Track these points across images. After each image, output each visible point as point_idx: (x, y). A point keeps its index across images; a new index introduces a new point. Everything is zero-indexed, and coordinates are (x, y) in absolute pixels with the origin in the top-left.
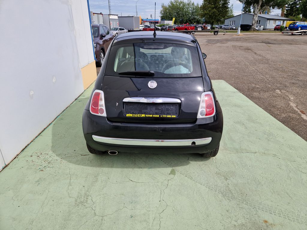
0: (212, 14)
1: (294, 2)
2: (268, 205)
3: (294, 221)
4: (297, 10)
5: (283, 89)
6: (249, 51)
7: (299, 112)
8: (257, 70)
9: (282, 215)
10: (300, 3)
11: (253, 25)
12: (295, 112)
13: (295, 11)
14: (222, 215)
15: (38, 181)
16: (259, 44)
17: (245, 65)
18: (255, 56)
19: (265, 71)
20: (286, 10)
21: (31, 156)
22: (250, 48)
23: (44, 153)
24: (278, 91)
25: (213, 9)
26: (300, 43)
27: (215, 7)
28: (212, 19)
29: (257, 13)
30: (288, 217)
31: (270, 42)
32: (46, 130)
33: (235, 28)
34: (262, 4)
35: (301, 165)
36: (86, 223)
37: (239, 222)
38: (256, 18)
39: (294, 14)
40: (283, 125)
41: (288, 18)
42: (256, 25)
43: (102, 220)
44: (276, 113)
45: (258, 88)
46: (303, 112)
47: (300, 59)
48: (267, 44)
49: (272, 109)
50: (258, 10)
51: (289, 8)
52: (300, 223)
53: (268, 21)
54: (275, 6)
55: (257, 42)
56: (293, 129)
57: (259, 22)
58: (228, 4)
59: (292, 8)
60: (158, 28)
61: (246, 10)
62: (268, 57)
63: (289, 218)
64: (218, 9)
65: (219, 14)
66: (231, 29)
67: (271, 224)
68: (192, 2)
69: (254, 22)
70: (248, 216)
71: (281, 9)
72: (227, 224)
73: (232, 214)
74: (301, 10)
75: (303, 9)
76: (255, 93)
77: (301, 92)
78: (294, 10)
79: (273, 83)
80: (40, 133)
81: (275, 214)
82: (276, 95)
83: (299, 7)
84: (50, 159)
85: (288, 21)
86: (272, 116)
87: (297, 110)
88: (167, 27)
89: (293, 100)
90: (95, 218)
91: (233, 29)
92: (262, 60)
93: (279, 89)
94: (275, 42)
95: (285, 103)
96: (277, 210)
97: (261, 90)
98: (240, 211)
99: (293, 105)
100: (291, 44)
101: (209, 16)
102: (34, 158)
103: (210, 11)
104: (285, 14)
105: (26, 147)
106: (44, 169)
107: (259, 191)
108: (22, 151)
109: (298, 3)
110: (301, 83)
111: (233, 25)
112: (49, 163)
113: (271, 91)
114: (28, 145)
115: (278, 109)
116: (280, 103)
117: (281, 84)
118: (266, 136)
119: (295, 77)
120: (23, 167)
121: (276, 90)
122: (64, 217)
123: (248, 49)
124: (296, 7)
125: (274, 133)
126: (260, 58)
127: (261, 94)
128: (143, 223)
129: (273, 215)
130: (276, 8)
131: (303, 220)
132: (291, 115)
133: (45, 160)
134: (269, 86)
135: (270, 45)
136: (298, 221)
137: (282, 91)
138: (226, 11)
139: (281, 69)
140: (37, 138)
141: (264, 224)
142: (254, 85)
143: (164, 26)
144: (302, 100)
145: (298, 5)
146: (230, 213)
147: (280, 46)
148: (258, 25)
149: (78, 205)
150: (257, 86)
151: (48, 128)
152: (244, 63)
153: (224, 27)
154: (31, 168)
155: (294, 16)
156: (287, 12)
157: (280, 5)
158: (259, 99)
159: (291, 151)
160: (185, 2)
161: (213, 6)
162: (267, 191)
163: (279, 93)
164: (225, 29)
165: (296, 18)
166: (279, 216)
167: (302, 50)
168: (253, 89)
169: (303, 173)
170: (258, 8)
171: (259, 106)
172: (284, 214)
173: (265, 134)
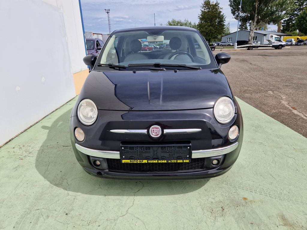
0: (208, 31)
1: (290, 18)
2: (249, 185)
3: (276, 198)
4: (294, 25)
5: (276, 90)
6: (245, 62)
7: (290, 108)
8: (251, 76)
9: (263, 193)
10: (295, 18)
11: (249, 40)
12: (286, 108)
13: (292, 26)
14: (200, 194)
15: (16, 168)
16: (255, 56)
17: (239, 73)
18: (250, 65)
19: (259, 77)
20: (283, 26)
21: (14, 148)
22: (246, 60)
23: (27, 145)
24: (271, 92)
25: (209, 27)
26: (297, 55)
27: (212, 25)
28: (209, 36)
29: (253, 29)
30: (269, 195)
31: (267, 55)
32: (32, 127)
33: (232, 44)
34: (257, 20)
35: (287, 151)
36: (57, 202)
37: (217, 199)
38: (253, 35)
39: (290, 30)
40: (273, 119)
41: (285, 34)
42: (253, 40)
43: (74, 199)
44: (266, 109)
45: (250, 90)
46: (294, 108)
47: (295, 67)
48: (264, 56)
49: (263, 107)
50: (254, 26)
51: (285, 24)
52: (281, 200)
53: (265, 37)
54: (270, 22)
55: (253, 55)
56: (282, 122)
57: (255, 38)
58: (224, 21)
59: (288, 24)
60: (157, 47)
61: (243, 27)
62: (263, 66)
63: (271, 196)
64: (214, 26)
65: (216, 31)
66: (228, 46)
67: (250, 201)
68: (189, 22)
69: (250, 38)
70: (227, 195)
71: (277, 24)
72: (204, 201)
73: (210, 193)
74: (298, 26)
75: (299, 24)
76: (247, 95)
77: (294, 92)
78: (290, 26)
79: (266, 86)
80: (26, 130)
81: (256, 192)
82: (268, 95)
83: (295, 22)
84: (31, 150)
85: (285, 37)
86: (262, 112)
87: (288, 106)
88: (165, 45)
89: (285, 99)
90: (67, 198)
91: (230, 46)
92: (257, 69)
93: (272, 91)
94: (271, 55)
95: (276, 101)
96: (259, 189)
97: (254, 91)
98: (219, 190)
99: (285, 103)
100: (288, 56)
101: (205, 34)
102: (16, 150)
103: (206, 29)
104: (281, 30)
105: (10, 141)
106: (24, 158)
107: (241, 173)
108: (6, 144)
109: (294, 19)
110: (294, 86)
111: (230, 42)
112: (30, 153)
113: (263, 92)
114: (13, 139)
115: (269, 106)
116: (272, 102)
117: (274, 86)
118: (254, 128)
119: (289, 81)
120: (3, 157)
121: (269, 91)
122: (36, 197)
123: (243, 61)
124: (292, 23)
125: (262, 125)
126: (255, 67)
127: (253, 95)
128: (116, 201)
129: (254, 193)
130: (271, 23)
131: (285, 197)
132: (282, 110)
133: (26, 151)
134: (262, 88)
135: (266, 57)
136: (280, 198)
137: (274, 92)
138: (222, 29)
139: (275, 75)
140: (22, 133)
141: (243, 201)
142: (246, 88)
143: (162, 45)
144: (294, 98)
145: (294, 20)
146: (208, 192)
147: (276, 58)
148: (255, 41)
149: (52, 187)
150: (250, 89)
151: (35, 126)
152: (238, 72)
153: (222, 44)
154: (12, 158)
155: (291, 31)
156: (283, 28)
157: (276, 21)
158: (250, 99)
159: (278, 140)
160: (182, 21)
161: (209, 24)
162: (249, 172)
163: (272, 93)
164: (222, 46)
165: (293, 33)
166: (260, 194)
167: (298, 60)
168: (245, 91)
169: (289, 157)
170: (253, 25)
171: (249, 104)
172: (265, 192)
173: (253, 126)
